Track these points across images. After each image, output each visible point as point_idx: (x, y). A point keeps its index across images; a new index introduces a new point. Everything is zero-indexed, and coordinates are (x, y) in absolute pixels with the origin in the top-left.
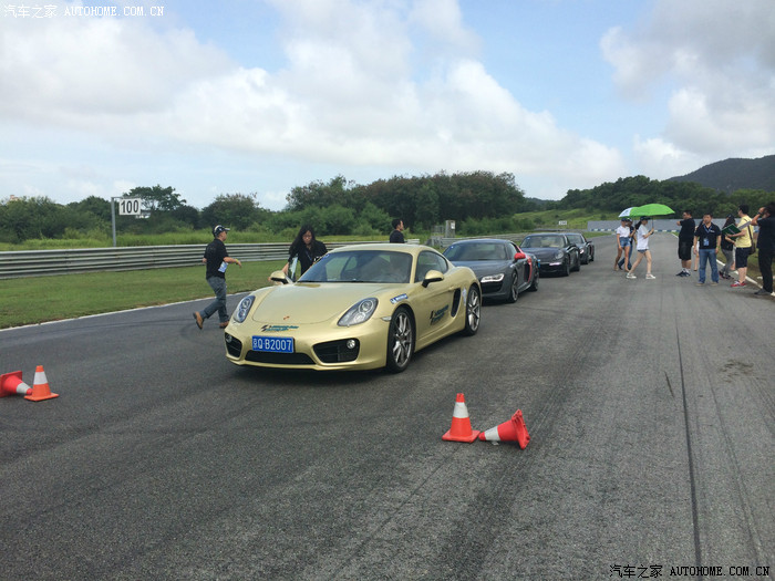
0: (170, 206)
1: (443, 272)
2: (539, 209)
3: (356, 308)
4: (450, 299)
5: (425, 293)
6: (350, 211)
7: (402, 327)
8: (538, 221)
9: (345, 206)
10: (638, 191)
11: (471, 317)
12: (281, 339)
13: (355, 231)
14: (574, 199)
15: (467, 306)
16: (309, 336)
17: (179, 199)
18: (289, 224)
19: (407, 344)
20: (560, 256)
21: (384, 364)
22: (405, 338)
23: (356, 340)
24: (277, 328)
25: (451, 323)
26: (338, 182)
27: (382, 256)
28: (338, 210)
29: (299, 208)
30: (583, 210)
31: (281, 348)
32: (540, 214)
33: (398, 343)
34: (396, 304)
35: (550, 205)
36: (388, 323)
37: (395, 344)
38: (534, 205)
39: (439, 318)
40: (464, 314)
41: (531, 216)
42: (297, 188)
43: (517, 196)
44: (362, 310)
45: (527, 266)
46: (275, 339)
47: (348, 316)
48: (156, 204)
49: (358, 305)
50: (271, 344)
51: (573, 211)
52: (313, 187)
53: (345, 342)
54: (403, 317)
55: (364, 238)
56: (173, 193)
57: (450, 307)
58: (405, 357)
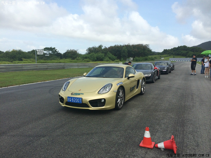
0: (54, 53)
1: (134, 74)
2: (156, 55)
3: (105, 87)
4: (136, 83)
5: (128, 81)
6: (103, 54)
7: (121, 94)
8: (155, 58)
9: (102, 53)
10: (183, 50)
11: (142, 89)
12: (77, 98)
13: (104, 60)
14: (165, 52)
15: (142, 85)
16: (88, 97)
17: (57, 51)
18: (86, 58)
19: (122, 99)
20: (166, 68)
21: (114, 107)
22: (122, 97)
23: (104, 99)
24: (76, 94)
25: (136, 91)
26: (100, 47)
27: (114, 68)
28: (100, 54)
29: (89, 53)
30: (168, 55)
31: (78, 101)
32: (156, 56)
33: (119, 100)
34: (119, 85)
35: (159, 54)
36: (116, 93)
37: (118, 100)
38: (154, 53)
39: (133, 90)
40: (140, 88)
41: (153, 56)
42: (90, 48)
43: (150, 51)
44: (107, 88)
45: (157, 71)
46: (75, 98)
47: (102, 90)
48: (51, 52)
49: (105, 86)
50: (74, 100)
51: (165, 55)
52: (93, 48)
53: (100, 100)
54: (121, 90)
55: (107, 62)
56: (55, 49)
57: (136, 86)
58: (121, 104)
